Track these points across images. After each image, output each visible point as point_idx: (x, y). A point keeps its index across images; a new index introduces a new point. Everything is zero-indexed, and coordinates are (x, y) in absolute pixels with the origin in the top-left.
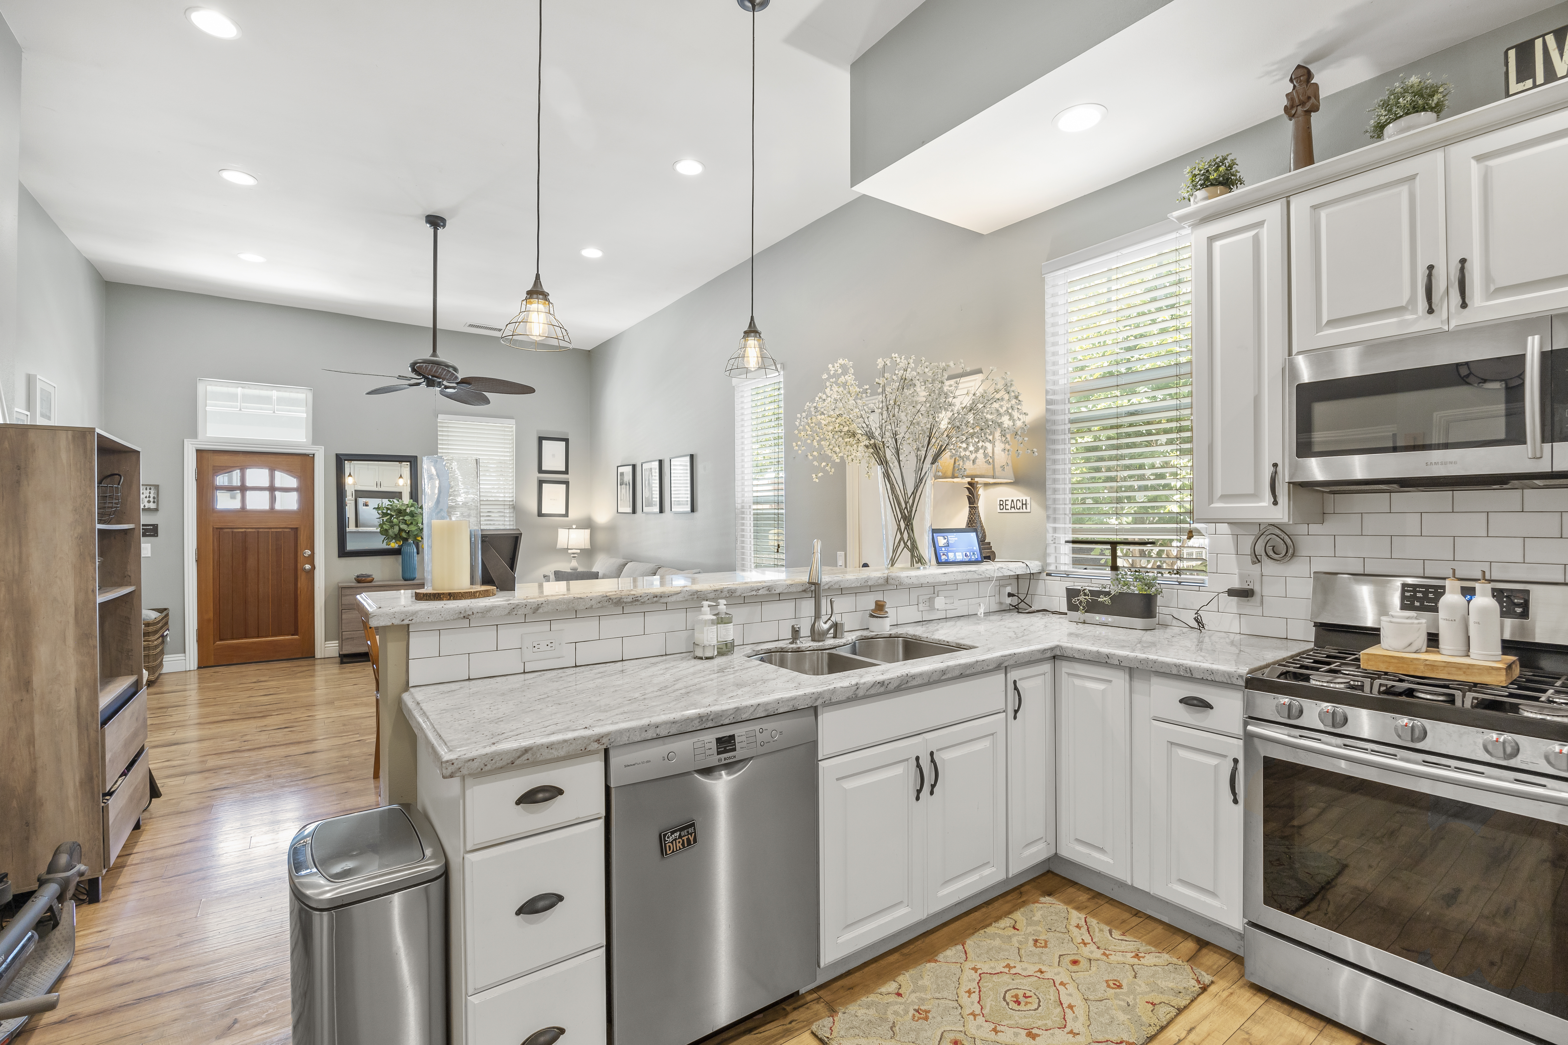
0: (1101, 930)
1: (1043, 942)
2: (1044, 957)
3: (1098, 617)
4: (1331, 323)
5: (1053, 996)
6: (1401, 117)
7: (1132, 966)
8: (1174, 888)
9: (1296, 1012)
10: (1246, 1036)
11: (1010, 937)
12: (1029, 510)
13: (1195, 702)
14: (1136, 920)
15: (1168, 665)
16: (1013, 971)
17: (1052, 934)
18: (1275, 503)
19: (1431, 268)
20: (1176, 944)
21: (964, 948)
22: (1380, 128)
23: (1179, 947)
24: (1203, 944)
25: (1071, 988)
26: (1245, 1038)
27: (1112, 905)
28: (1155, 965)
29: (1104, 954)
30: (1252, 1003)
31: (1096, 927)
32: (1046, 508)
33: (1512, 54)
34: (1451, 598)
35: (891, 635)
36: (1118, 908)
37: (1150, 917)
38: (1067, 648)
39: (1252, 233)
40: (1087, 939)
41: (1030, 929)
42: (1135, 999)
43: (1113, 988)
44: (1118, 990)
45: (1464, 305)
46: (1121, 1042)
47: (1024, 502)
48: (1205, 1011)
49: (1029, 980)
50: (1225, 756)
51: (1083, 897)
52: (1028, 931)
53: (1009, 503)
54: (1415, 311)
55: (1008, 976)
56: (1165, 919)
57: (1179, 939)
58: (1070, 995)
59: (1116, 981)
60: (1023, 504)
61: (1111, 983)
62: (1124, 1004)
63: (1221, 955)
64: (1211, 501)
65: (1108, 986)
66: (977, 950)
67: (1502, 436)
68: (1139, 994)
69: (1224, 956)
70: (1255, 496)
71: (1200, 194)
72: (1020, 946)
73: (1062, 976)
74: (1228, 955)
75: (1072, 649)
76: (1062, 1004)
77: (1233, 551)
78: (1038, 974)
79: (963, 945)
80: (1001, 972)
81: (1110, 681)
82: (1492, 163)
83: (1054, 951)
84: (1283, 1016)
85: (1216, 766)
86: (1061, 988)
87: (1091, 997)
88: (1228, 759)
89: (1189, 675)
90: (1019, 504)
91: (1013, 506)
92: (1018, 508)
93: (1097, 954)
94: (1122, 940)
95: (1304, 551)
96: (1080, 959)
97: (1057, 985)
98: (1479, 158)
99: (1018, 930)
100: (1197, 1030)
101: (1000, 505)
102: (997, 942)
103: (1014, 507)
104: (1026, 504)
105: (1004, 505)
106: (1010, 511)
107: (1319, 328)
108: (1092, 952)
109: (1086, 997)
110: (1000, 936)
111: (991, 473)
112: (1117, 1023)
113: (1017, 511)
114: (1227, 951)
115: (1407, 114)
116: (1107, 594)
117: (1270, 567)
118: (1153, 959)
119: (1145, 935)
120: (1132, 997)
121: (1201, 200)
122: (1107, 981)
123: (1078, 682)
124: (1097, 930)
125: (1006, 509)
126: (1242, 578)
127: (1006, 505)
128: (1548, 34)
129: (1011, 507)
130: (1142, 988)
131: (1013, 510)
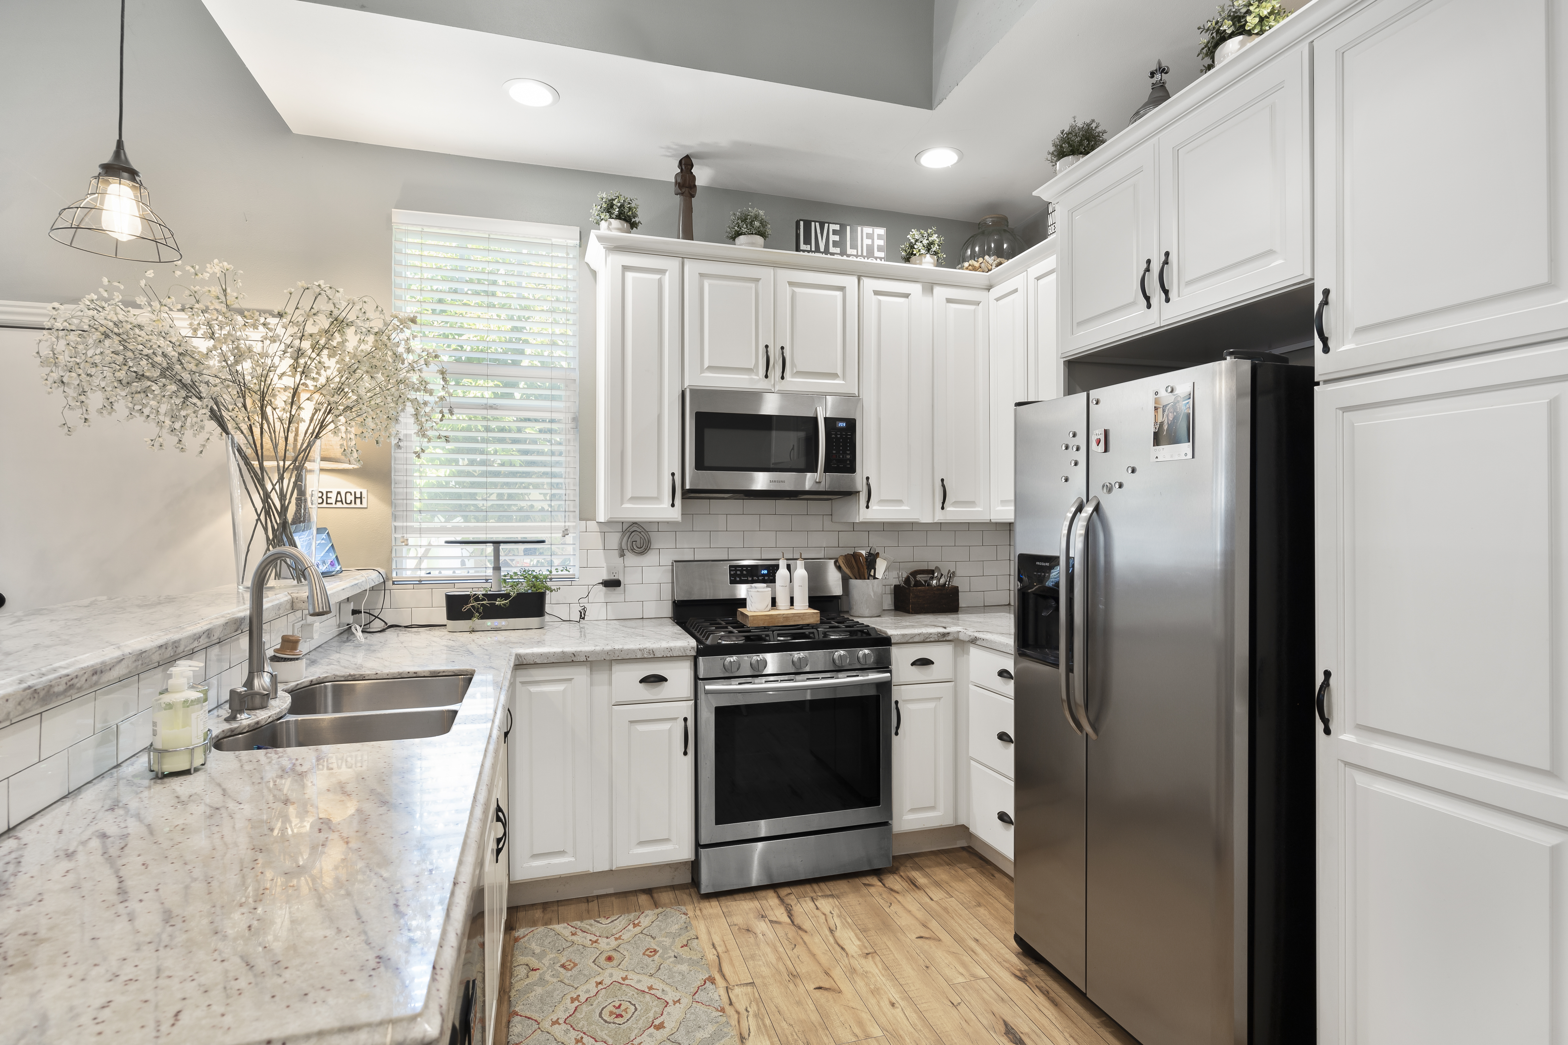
0: (591, 925)
1: (568, 963)
2: (586, 972)
3: (490, 623)
4: (710, 368)
5: (631, 992)
6: (752, 234)
7: (642, 933)
8: (634, 852)
9: (736, 896)
10: (737, 927)
11: (541, 979)
12: (364, 505)
13: (652, 679)
14: (594, 905)
15: (634, 651)
16: (583, 999)
17: (565, 953)
18: (673, 505)
19: (767, 346)
20: (637, 903)
21: (521, 1016)
22: (738, 234)
23: (640, 904)
24: (649, 892)
25: (632, 976)
27: (564, 905)
28: (652, 922)
29: (616, 939)
30: (713, 908)
31: (585, 926)
32: (391, 503)
33: (802, 223)
34: (782, 573)
35: (312, 681)
36: (571, 904)
37: (598, 897)
38: (527, 654)
39: (657, 277)
40: (592, 938)
41: (546, 961)
42: (673, 951)
43: (654, 955)
44: (658, 954)
45: (783, 378)
46: (705, 982)
47: (358, 495)
48: (704, 930)
49: (601, 995)
50: (676, 719)
51: (538, 914)
52: (547, 964)
53: (333, 496)
54: (757, 375)
55: (584, 1006)
56: (611, 891)
57: (633, 898)
58: (639, 981)
59: (648, 949)
60: (355, 498)
61: (647, 953)
62: (673, 959)
63: (665, 891)
64: (622, 503)
65: (650, 956)
66: (533, 1008)
68: (671, 946)
69: (668, 891)
70: (657, 499)
71: (616, 223)
72: (559, 979)
73: (617, 974)
74: (669, 889)
75: (533, 655)
76: (644, 991)
77: (602, 547)
78: (600, 987)
79: (517, 1015)
80: (576, 1008)
81: (571, 680)
82: (797, 290)
83: (587, 963)
84: (734, 903)
85: (670, 730)
86: (627, 982)
87: (652, 972)
88: (678, 720)
90: (350, 498)
91: (339, 499)
92: (348, 501)
93: (613, 942)
94: (612, 921)
95: (655, 545)
96: (610, 954)
97: (622, 982)
98: (791, 284)
99: (538, 969)
100: (716, 943)
101: (319, 497)
102: (539, 990)
103: (341, 501)
104: (361, 498)
105: (324, 497)
106: (334, 506)
107: (702, 371)
108: (608, 944)
109: (649, 974)
110: (535, 984)
112: (686, 973)
113: (345, 505)
114: (666, 887)
115: (756, 234)
116: (506, 596)
117: (631, 559)
118: (647, 918)
119: (614, 910)
120: (670, 951)
121: (612, 228)
122: (644, 954)
123: (534, 689)
124: (588, 927)
125: (327, 503)
126: (609, 570)
127: (327, 498)
128: (817, 222)
129: (336, 501)
130: (667, 941)
131: (339, 505)
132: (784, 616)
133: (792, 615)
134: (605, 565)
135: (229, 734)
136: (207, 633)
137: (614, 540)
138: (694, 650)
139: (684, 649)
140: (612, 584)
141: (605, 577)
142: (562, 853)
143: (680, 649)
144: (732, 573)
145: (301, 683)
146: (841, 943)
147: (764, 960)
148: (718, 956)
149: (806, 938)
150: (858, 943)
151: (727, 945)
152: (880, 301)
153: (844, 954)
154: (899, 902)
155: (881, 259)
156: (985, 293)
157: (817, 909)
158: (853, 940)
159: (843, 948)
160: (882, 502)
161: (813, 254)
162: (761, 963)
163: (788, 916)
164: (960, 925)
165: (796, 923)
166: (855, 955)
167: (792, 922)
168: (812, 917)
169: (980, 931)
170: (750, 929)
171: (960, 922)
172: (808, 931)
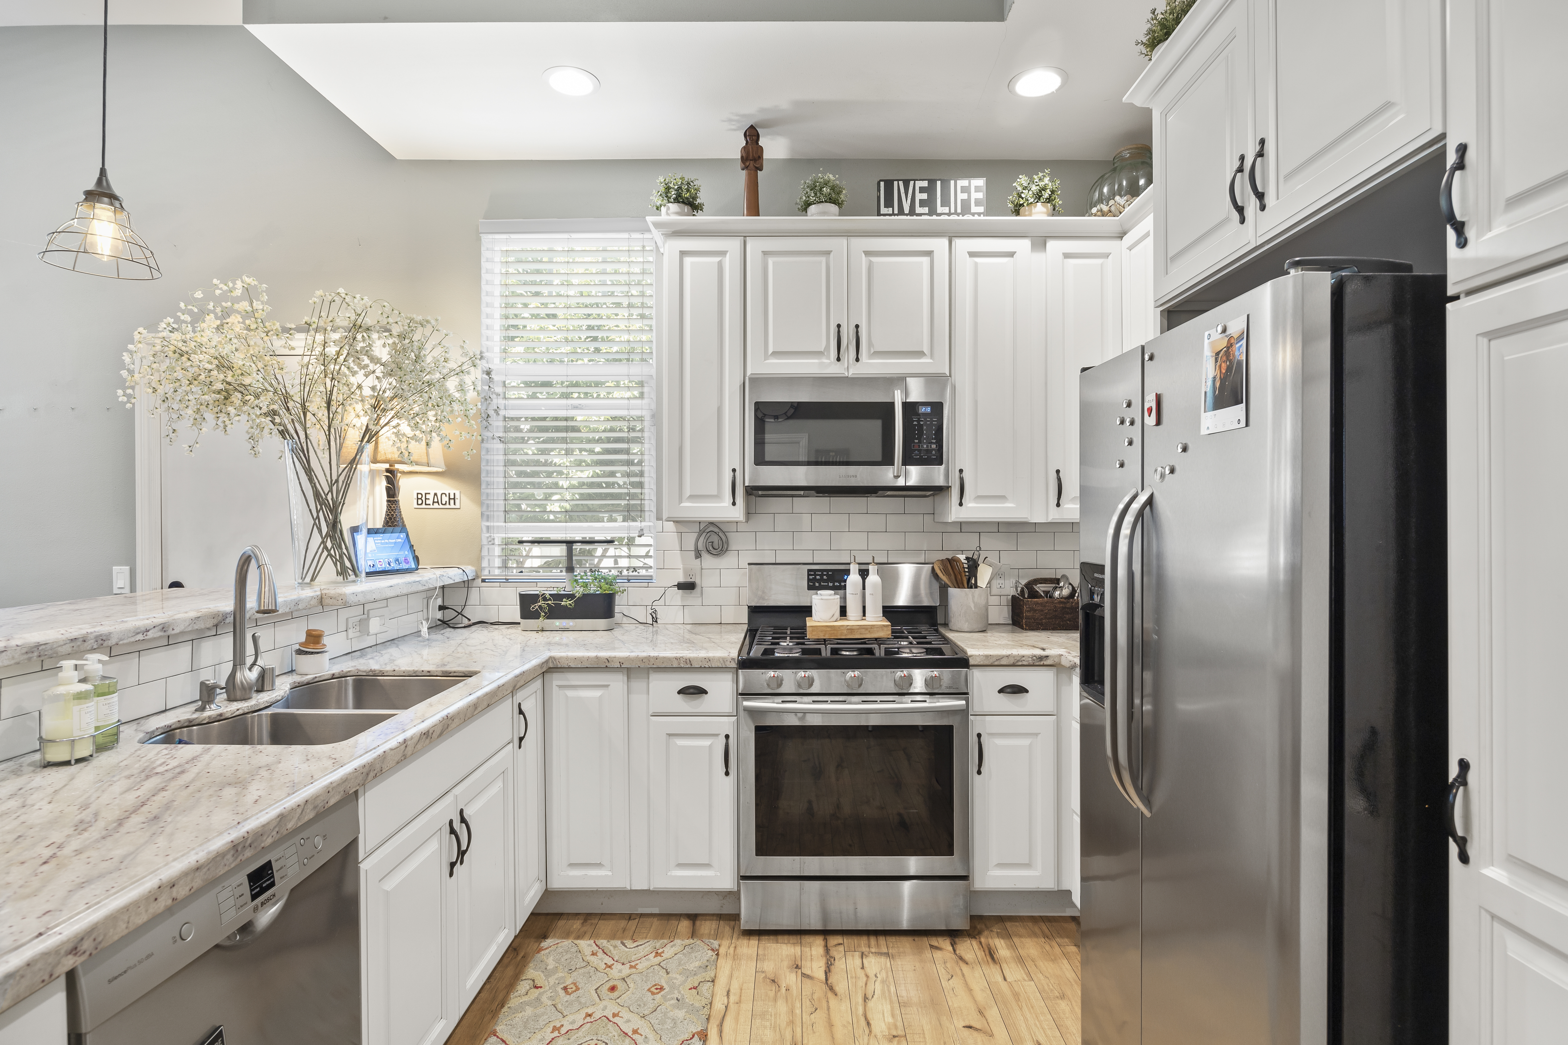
0: (615, 947)
1: (572, 986)
2: (583, 1000)
3: (558, 623)
4: (776, 354)
5: (614, 1032)
6: (822, 202)
7: (659, 965)
8: (673, 874)
9: (780, 938)
10: (764, 975)
11: (538, 999)
12: (457, 506)
13: (692, 691)
14: (633, 924)
15: (669, 659)
16: (563, 1031)
17: (575, 974)
18: (734, 504)
19: (839, 326)
20: (676, 928)
21: (498, 1037)
22: (808, 204)
23: (679, 930)
24: (693, 918)
25: (625, 1014)
26: (764, 977)
27: (605, 919)
28: (675, 954)
29: (631, 967)
30: (749, 947)
31: (609, 946)
32: (481, 504)
33: (882, 184)
34: (854, 579)
35: (333, 675)
36: (612, 919)
37: (642, 915)
38: (561, 658)
39: (717, 259)
40: (610, 961)
41: (552, 980)
42: (679, 992)
43: (658, 993)
44: (663, 993)
45: (857, 360)
46: (693, 1036)
47: (452, 497)
48: (727, 972)
49: (583, 1030)
50: (717, 735)
51: (577, 924)
52: (552, 983)
53: (431, 497)
54: (828, 358)
55: (561, 1038)
56: (656, 911)
57: (674, 922)
58: (628, 1021)
59: (655, 985)
60: (450, 499)
61: (653, 989)
62: (674, 1001)
63: (710, 920)
64: (681, 501)
65: (653, 994)
66: (513, 1031)
67: (879, 459)
68: (680, 985)
69: (713, 920)
70: (717, 497)
71: (674, 207)
72: (554, 1003)
73: (611, 1008)
74: (715, 918)
75: (567, 658)
76: (626, 1034)
77: (678, 548)
78: (588, 1019)
79: (495, 1035)
80: (553, 1039)
81: (607, 686)
82: (874, 259)
83: (588, 990)
84: (774, 945)
85: (710, 746)
86: (616, 1020)
87: (646, 1012)
88: (720, 736)
89: (689, 666)
90: (445, 499)
91: (436, 500)
92: (444, 503)
93: (626, 970)
94: (637, 946)
95: (733, 546)
96: (615, 983)
97: (611, 1019)
98: (868, 253)
99: (541, 987)
100: (732, 990)
101: (418, 499)
102: (529, 1011)
103: (438, 502)
104: (454, 499)
105: (424, 499)
106: (431, 506)
107: (766, 357)
108: (620, 971)
109: (642, 1015)
110: (528, 1004)
111: (425, 460)
112: (679, 1021)
113: (441, 506)
114: (713, 915)
115: (826, 202)
116: (570, 596)
117: (708, 561)
118: (672, 949)
119: (649, 933)
120: (676, 992)
121: (671, 213)
122: (649, 990)
123: (570, 693)
124: (612, 948)
125: (426, 504)
126: (686, 572)
127: (426, 499)
128: (901, 180)
129: (434, 502)
130: (678, 979)
131: (436, 505)
132: (848, 627)
133: (858, 627)
134: (681, 566)
135: (186, 724)
136: (162, 626)
137: (690, 540)
138: (735, 662)
139: (724, 660)
140: (687, 586)
141: (682, 579)
142: (599, 865)
143: (719, 659)
144: (811, 577)
145: (320, 677)
146: (869, 1016)
147: (773, 1021)
148: (726, 1007)
149: (833, 1002)
150: (889, 1019)
151: (743, 995)
152: (976, 264)
153: (867, 1032)
154: (963, 975)
155: (979, 214)
156: (1116, 243)
157: (863, 968)
158: (886, 1015)
159: (868, 1024)
160: (979, 498)
161: (896, 217)
162: (768, 1024)
163: (825, 971)
164: (1026, 1020)
165: (829, 982)
166: (879, 1035)
167: (827, 979)
168: (852, 978)
169: (1049, 1032)
170: (776, 981)
171: (1028, 1016)
172: (839, 994)
